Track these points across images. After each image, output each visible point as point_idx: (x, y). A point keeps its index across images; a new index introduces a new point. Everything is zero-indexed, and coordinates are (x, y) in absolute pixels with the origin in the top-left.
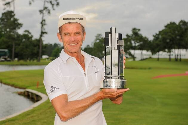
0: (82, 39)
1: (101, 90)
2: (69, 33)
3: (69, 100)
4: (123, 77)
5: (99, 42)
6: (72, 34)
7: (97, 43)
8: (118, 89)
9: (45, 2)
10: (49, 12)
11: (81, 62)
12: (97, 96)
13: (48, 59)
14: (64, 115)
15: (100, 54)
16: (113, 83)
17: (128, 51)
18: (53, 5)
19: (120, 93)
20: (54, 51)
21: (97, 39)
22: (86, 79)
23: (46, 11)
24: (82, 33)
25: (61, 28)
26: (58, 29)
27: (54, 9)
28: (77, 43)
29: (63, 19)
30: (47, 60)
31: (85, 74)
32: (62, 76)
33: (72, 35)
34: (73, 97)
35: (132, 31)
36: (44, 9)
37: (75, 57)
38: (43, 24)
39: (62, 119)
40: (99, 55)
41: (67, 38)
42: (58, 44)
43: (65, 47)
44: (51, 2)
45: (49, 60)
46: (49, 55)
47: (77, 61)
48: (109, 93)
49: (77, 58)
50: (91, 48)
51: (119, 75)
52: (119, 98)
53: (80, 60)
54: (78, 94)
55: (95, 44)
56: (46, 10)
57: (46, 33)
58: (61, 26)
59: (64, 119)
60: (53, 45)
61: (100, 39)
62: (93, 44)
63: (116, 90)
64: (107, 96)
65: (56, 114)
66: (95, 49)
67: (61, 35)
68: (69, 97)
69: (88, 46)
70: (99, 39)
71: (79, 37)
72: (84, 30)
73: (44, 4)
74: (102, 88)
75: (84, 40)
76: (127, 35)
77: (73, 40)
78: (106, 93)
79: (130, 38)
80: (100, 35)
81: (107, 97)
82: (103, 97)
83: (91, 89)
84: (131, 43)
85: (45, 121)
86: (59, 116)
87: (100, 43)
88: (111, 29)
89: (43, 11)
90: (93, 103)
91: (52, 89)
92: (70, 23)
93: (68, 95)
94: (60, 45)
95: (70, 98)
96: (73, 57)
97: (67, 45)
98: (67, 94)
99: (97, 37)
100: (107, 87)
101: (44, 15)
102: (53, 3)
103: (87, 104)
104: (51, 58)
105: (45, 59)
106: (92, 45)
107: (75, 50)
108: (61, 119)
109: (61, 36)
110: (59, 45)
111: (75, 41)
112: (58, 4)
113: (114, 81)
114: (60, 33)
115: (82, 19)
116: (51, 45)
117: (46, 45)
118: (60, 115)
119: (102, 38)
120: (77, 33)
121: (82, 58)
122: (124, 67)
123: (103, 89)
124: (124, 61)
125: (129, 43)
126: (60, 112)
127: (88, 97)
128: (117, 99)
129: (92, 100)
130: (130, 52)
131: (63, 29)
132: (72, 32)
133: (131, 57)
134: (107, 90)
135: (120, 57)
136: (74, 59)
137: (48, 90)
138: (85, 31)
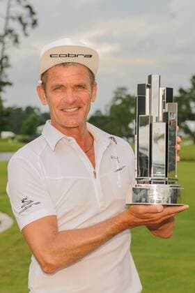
0: (90, 99)
1: (129, 208)
2: (62, 86)
3: (60, 229)
4: (177, 180)
5: (120, 105)
6: (69, 87)
7: (117, 106)
8: (165, 206)
9: (7, 19)
10: (16, 41)
11: (88, 146)
12: (121, 221)
13: (13, 138)
14: (50, 260)
15: (123, 129)
16: (155, 193)
17: (182, 125)
18: (24, 25)
19: (169, 215)
20: (25, 122)
21: (117, 98)
22: (96, 184)
23: (10, 38)
24: (89, 86)
25: (44, 75)
26: (39, 77)
27: (26, 35)
28: (79, 108)
29: (51, 56)
30: (10, 141)
31: (95, 174)
32: (47, 177)
33: (70, 90)
34: (70, 220)
35: (191, 80)
36: (6, 34)
37: (75, 136)
38: (4, 65)
39: (46, 269)
40: (120, 131)
41: (58, 97)
42: (36, 108)
43: (54, 116)
44: (20, 19)
45: (15, 141)
46: (16, 131)
47: (78, 145)
48: (145, 215)
49: (79, 140)
50: (103, 118)
51: (166, 177)
52: (166, 225)
53: (85, 144)
54: (81, 214)
55: (114, 108)
56: (9, 35)
57: (10, 84)
58: (47, 71)
59: (49, 269)
60: (24, 109)
61: (124, 97)
62: (108, 109)
63: (160, 208)
64: (142, 220)
65: (33, 259)
66: (112, 119)
67: (45, 90)
68: (60, 223)
69: (98, 111)
70: (121, 98)
71: (83, 95)
72: (94, 80)
73: (7, 24)
74: (131, 203)
75: (93, 102)
76: (181, 91)
77: (71, 100)
78: (138, 215)
79: (187, 96)
80: (123, 89)
81: (141, 222)
82: (133, 222)
83: (106, 206)
84: (188, 106)
85: (8, 271)
86: (39, 263)
87: (124, 106)
88: (150, 77)
89: (3, 37)
90: (111, 236)
91: (24, 206)
92: (64, 64)
93: (58, 218)
94: (39, 110)
95: (64, 224)
96: (70, 137)
97: (57, 111)
98: (56, 216)
99: (116, 93)
100: (140, 201)
101: (6, 46)
102: (24, 21)
103: (99, 236)
104: (20, 137)
105: (6, 140)
106: (106, 110)
107: (75, 122)
108: (42, 269)
109: (45, 93)
110: (36, 111)
111: (74, 102)
112: (35, 23)
113: (157, 190)
114: (44, 85)
115: (91, 56)
116: (20, 109)
117: (9, 108)
118: (41, 260)
119: (129, 96)
120: (79, 86)
121: (90, 139)
122: (178, 158)
123: (132, 206)
124: (178, 147)
125: (184, 107)
126: (42, 254)
127: (100, 223)
128: (161, 228)
129: (108, 229)
130: (186, 126)
131: (50, 77)
132: (68, 82)
133: (188, 136)
134: (141, 209)
135: (169, 137)
136: (73, 141)
137: (16, 207)
138: (96, 81)
